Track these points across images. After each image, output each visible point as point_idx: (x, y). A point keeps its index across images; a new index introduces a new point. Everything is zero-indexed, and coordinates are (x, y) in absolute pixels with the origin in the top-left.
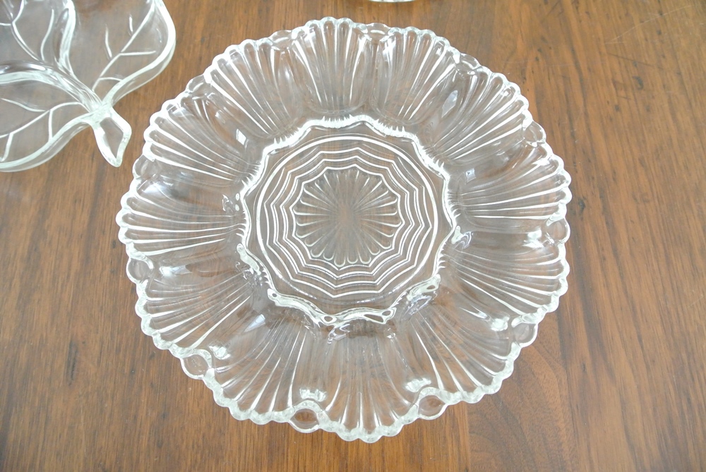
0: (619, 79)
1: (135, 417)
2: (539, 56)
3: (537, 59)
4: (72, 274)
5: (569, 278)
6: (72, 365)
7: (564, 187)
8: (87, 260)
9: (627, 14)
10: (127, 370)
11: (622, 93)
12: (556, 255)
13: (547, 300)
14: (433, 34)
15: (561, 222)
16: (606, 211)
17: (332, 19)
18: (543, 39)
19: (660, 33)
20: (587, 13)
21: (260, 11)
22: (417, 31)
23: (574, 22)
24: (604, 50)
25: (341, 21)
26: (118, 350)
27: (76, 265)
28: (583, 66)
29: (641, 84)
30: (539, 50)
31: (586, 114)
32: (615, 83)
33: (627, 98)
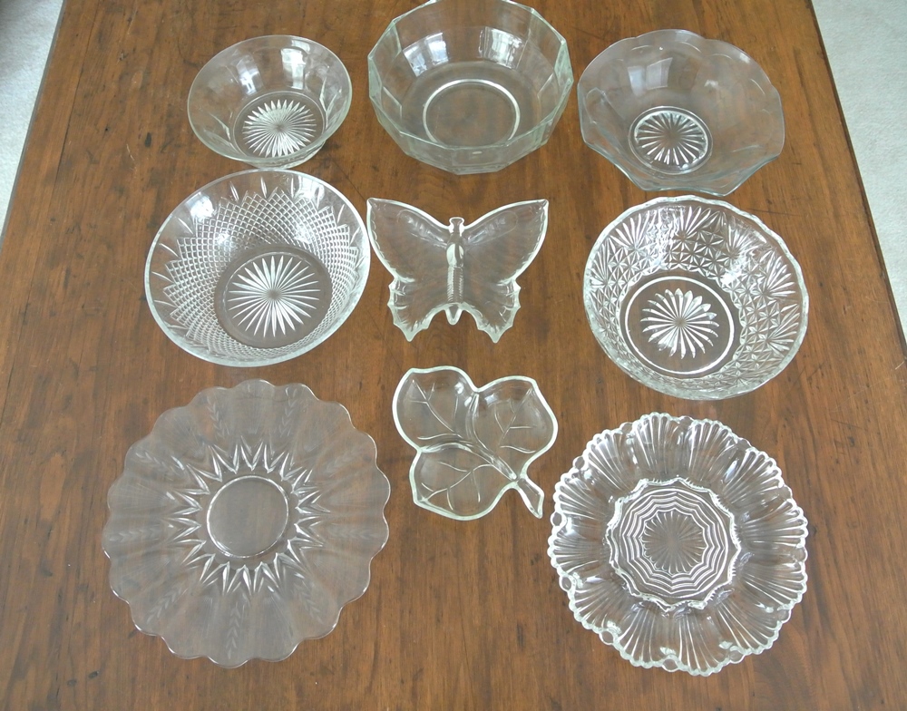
0: (839, 439)
1: (564, 668)
2: (786, 424)
3: (785, 426)
4: (510, 582)
5: (807, 583)
6: (521, 638)
7: (804, 527)
8: (517, 574)
9: (845, 388)
10: (554, 640)
11: (841, 450)
12: (799, 569)
13: (795, 596)
14: (721, 424)
15: (802, 548)
16: (830, 534)
17: (657, 414)
18: (788, 409)
19: (867, 402)
20: (818, 387)
21: (597, 392)
22: (711, 422)
23: (808, 395)
24: (828, 417)
25: (662, 415)
26: (547, 629)
27: (511, 577)
28: (815, 431)
29: (853, 442)
30: (786, 419)
31: (817, 466)
32: (836, 442)
33: (844, 454)
